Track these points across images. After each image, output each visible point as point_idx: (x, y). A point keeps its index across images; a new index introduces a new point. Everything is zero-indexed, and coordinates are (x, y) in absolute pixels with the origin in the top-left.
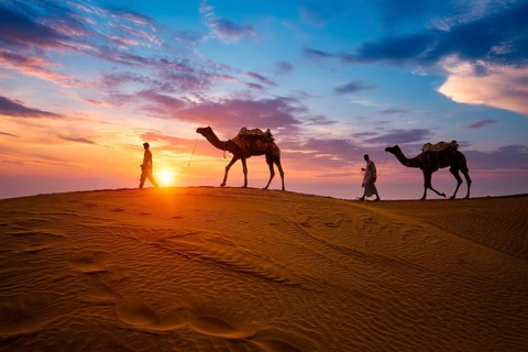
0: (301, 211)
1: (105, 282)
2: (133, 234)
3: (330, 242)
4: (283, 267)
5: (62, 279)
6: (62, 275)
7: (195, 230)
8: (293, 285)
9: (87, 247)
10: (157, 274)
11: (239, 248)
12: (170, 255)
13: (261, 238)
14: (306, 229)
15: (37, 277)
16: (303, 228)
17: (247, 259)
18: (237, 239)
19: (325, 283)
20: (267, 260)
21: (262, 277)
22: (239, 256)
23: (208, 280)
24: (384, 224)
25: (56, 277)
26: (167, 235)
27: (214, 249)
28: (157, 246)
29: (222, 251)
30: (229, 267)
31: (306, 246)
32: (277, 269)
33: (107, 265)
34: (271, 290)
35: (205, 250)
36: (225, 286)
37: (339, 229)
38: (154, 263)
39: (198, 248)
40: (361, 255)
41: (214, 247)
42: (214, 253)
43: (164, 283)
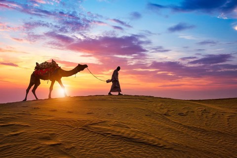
0: (162, 107)
1: (62, 149)
2: (67, 123)
3: (184, 124)
4: (160, 139)
5: (38, 148)
6: (37, 146)
7: (103, 120)
8: (169, 149)
9: (45, 131)
10: (89, 145)
11: (132, 129)
12: (93, 134)
13: (143, 123)
14: (168, 117)
15: (24, 148)
16: (166, 117)
17: (139, 135)
18: (129, 124)
19: (187, 147)
20: (150, 135)
21: (150, 144)
22: (134, 133)
23: (119, 147)
24: (214, 113)
25: (34, 147)
26: (87, 123)
27: (118, 130)
28: (84, 129)
29: (123, 131)
30: (130, 140)
31: (170, 127)
32: (157, 140)
33: (60, 140)
34: (157, 152)
35: (113, 131)
36: (130, 150)
37: (188, 116)
38: (86, 139)
39: (109, 130)
40: (204, 131)
41: (118, 129)
42: (119, 132)
43: (95, 149)
